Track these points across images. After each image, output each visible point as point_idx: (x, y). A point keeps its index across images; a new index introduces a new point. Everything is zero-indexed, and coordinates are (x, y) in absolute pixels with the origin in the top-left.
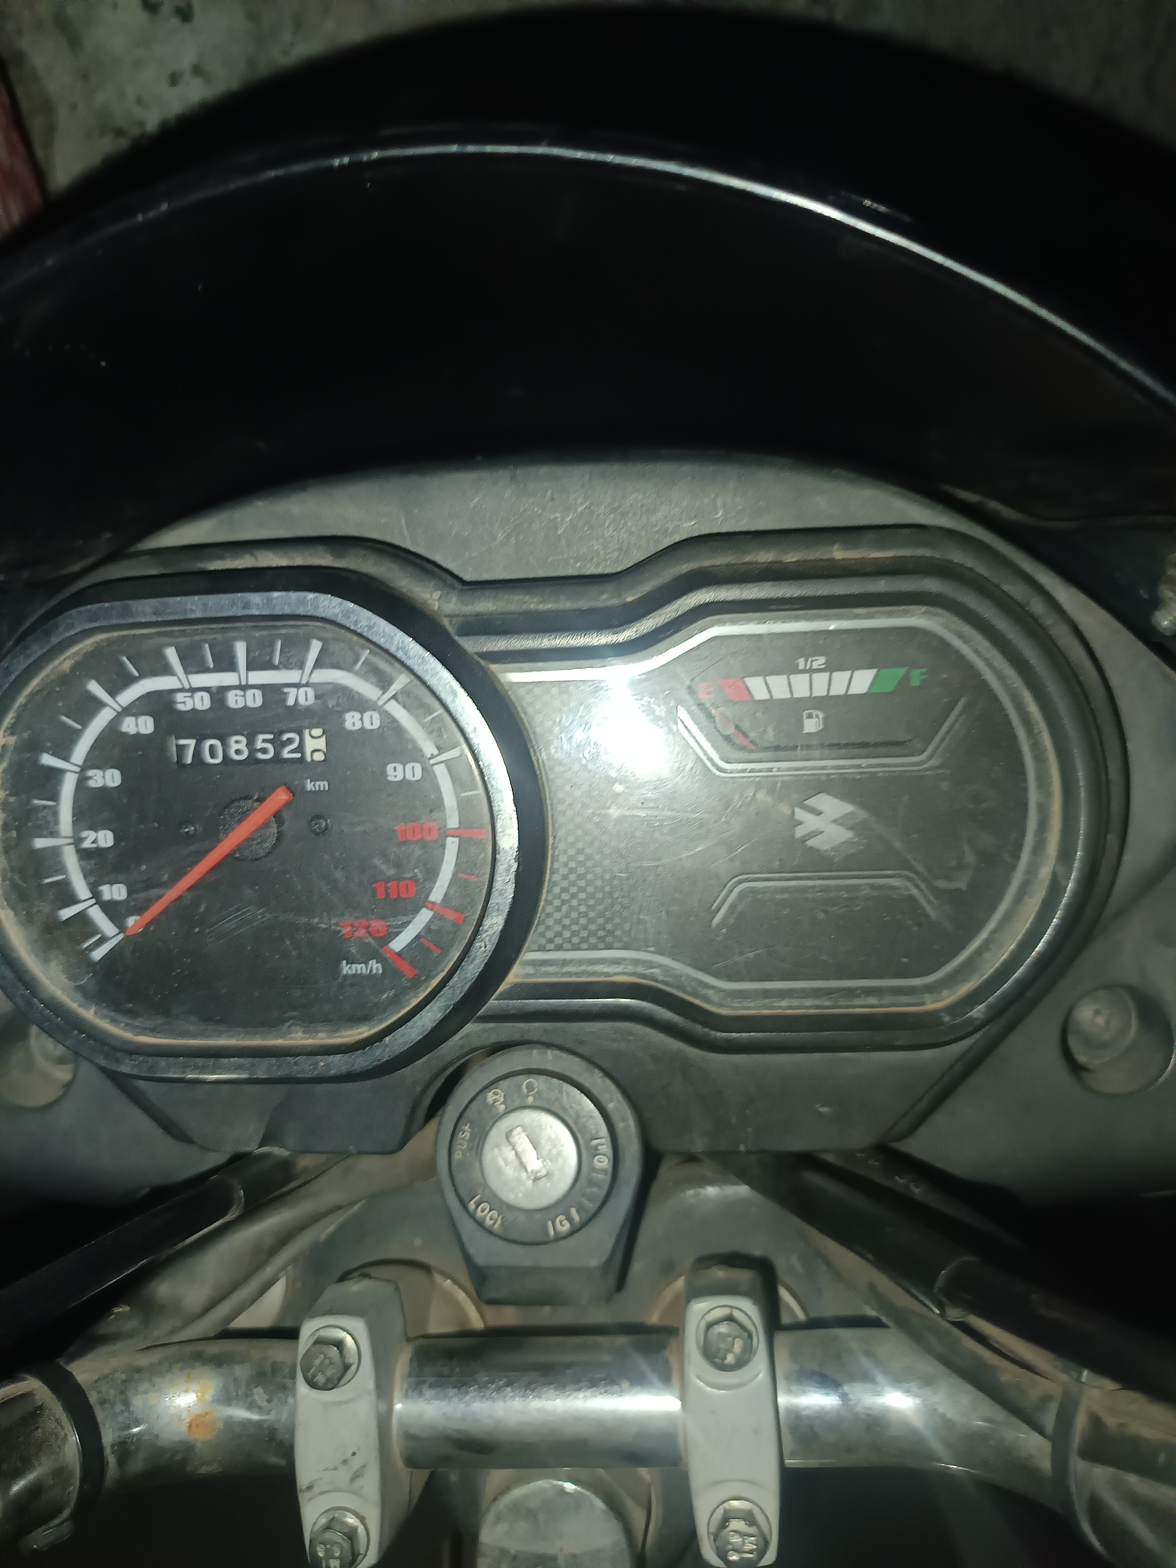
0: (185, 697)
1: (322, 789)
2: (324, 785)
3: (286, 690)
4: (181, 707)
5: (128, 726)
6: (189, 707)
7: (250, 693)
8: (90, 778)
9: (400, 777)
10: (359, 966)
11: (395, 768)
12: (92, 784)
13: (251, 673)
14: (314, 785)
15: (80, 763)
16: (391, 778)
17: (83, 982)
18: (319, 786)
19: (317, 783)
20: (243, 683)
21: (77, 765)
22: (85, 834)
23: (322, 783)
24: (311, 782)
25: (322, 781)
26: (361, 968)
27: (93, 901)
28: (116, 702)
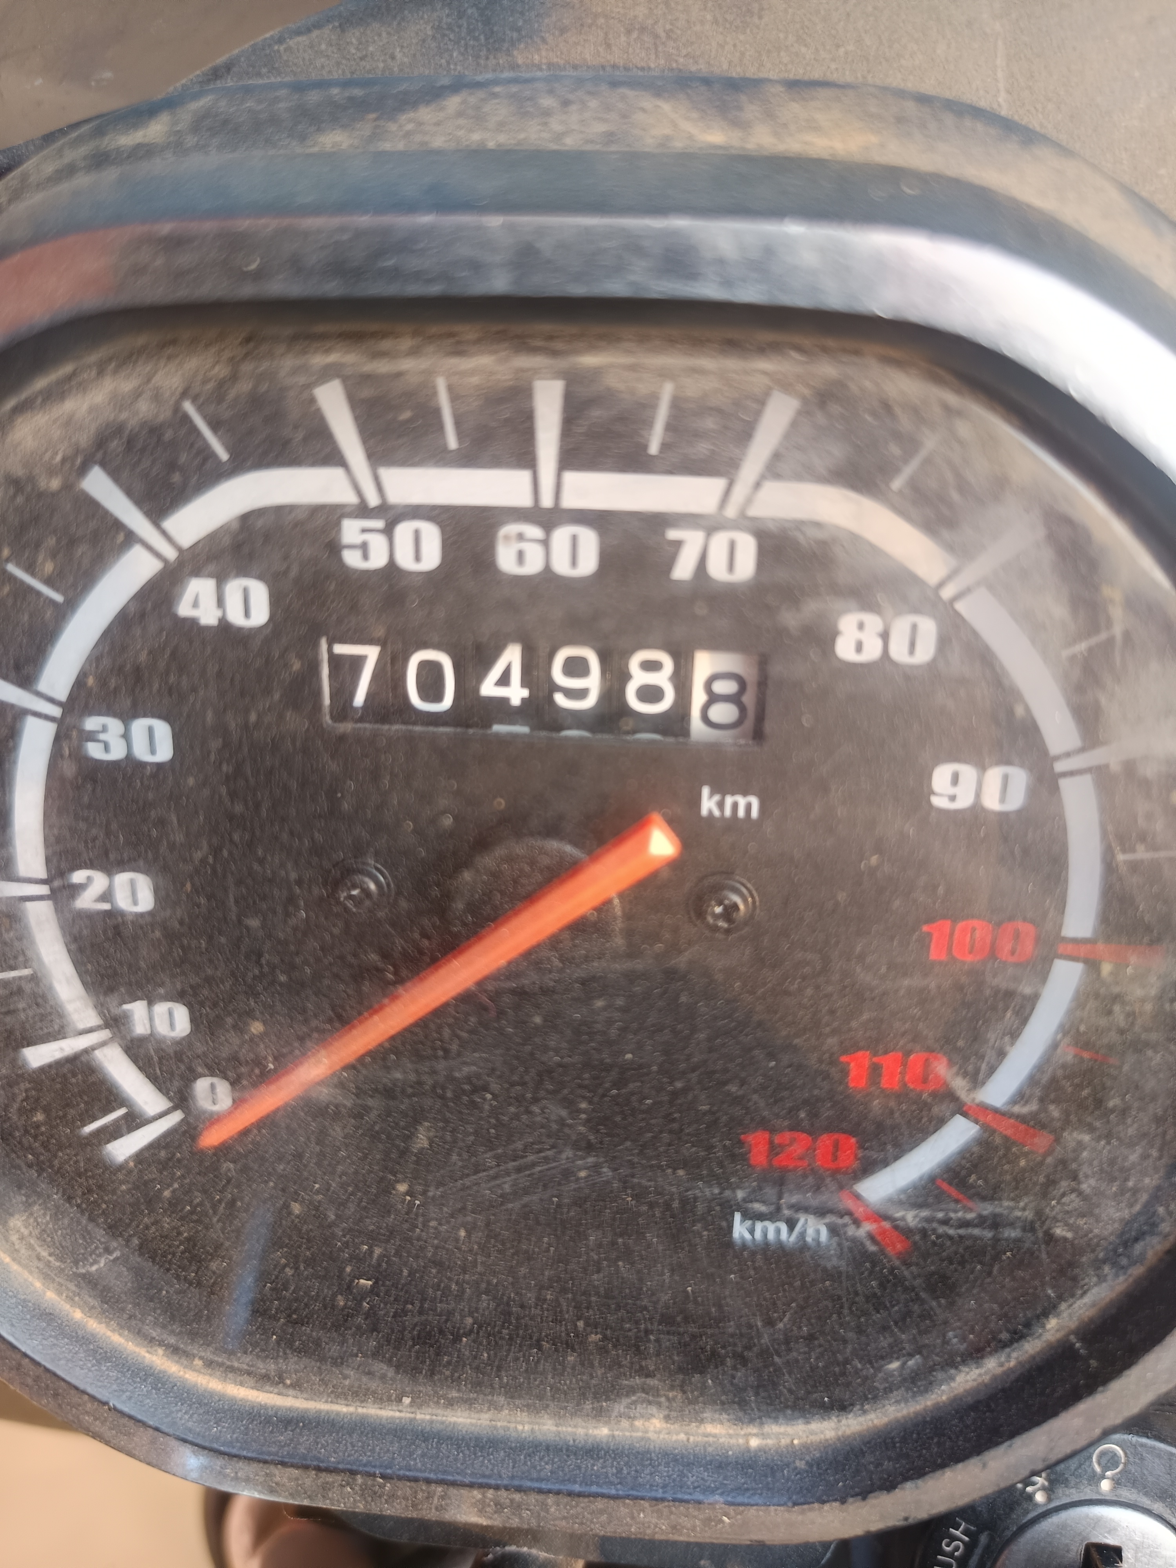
0: (364, 531)
1: (741, 813)
2: (749, 807)
3: (673, 534)
4: (352, 559)
5: (196, 604)
6: (378, 560)
7: (562, 536)
8: (91, 736)
9: (964, 801)
10: (771, 1227)
11: (955, 779)
12: (94, 751)
13: (570, 477)
14: (721, 805)
15: (62, 694)
16: (938, 802)
17: (94, 1268)
18: (735, 806)
19: (729, 800)
20: (547, 501)
21: (51, 700)
22: (78, 876)
23: (742, 801)
24: (712, 795)
25: (745, 794)
26: (778, 1231)
27: (105, 1034)
28: (164, 534)
